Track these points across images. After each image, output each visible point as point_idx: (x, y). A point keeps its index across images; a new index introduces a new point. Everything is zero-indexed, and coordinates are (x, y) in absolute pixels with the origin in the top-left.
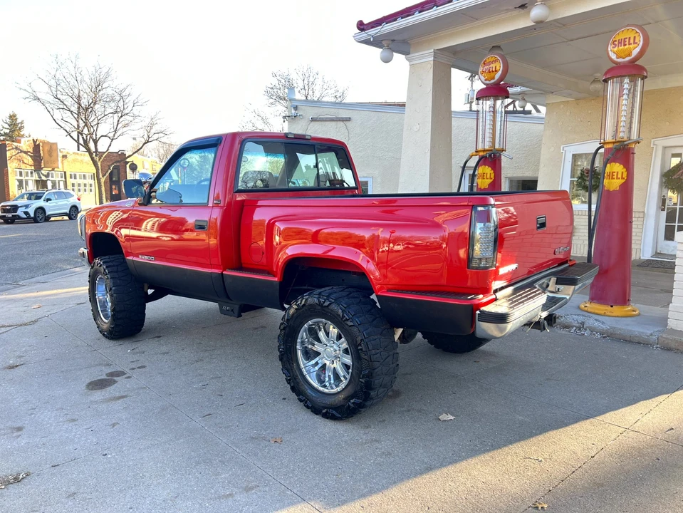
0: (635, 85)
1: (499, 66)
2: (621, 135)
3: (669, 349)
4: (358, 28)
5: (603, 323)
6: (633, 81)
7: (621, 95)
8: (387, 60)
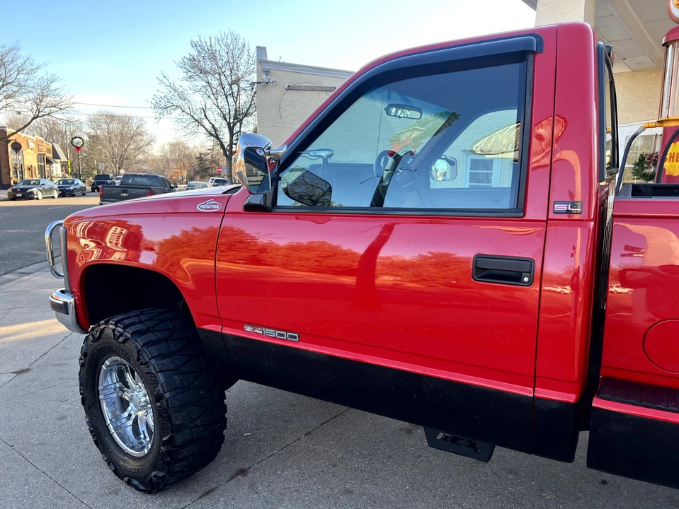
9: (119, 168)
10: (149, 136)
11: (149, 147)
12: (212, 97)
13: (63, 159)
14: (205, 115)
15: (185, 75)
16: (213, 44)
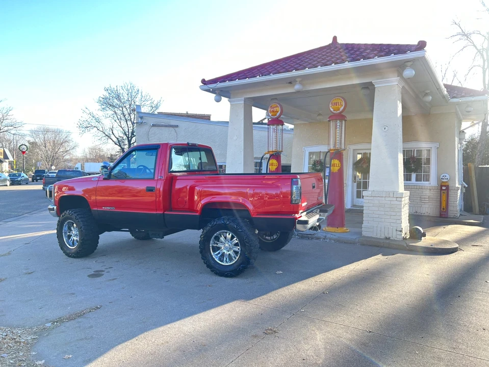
0: (342, 124)
1: (279, 109)
2: (337, 146)
3: (364, 245)
4: (202, 82)
5: (335, 235)
6: (341, 121)
7: (336, 128)
8: (218, 101)
9: (51, 165)
10: (74, 143)
11: (74, 150)
12: (117, 121)
13: (11, 159)
14: (112, 132)
15: (100, 107)
16: (118, 89)
